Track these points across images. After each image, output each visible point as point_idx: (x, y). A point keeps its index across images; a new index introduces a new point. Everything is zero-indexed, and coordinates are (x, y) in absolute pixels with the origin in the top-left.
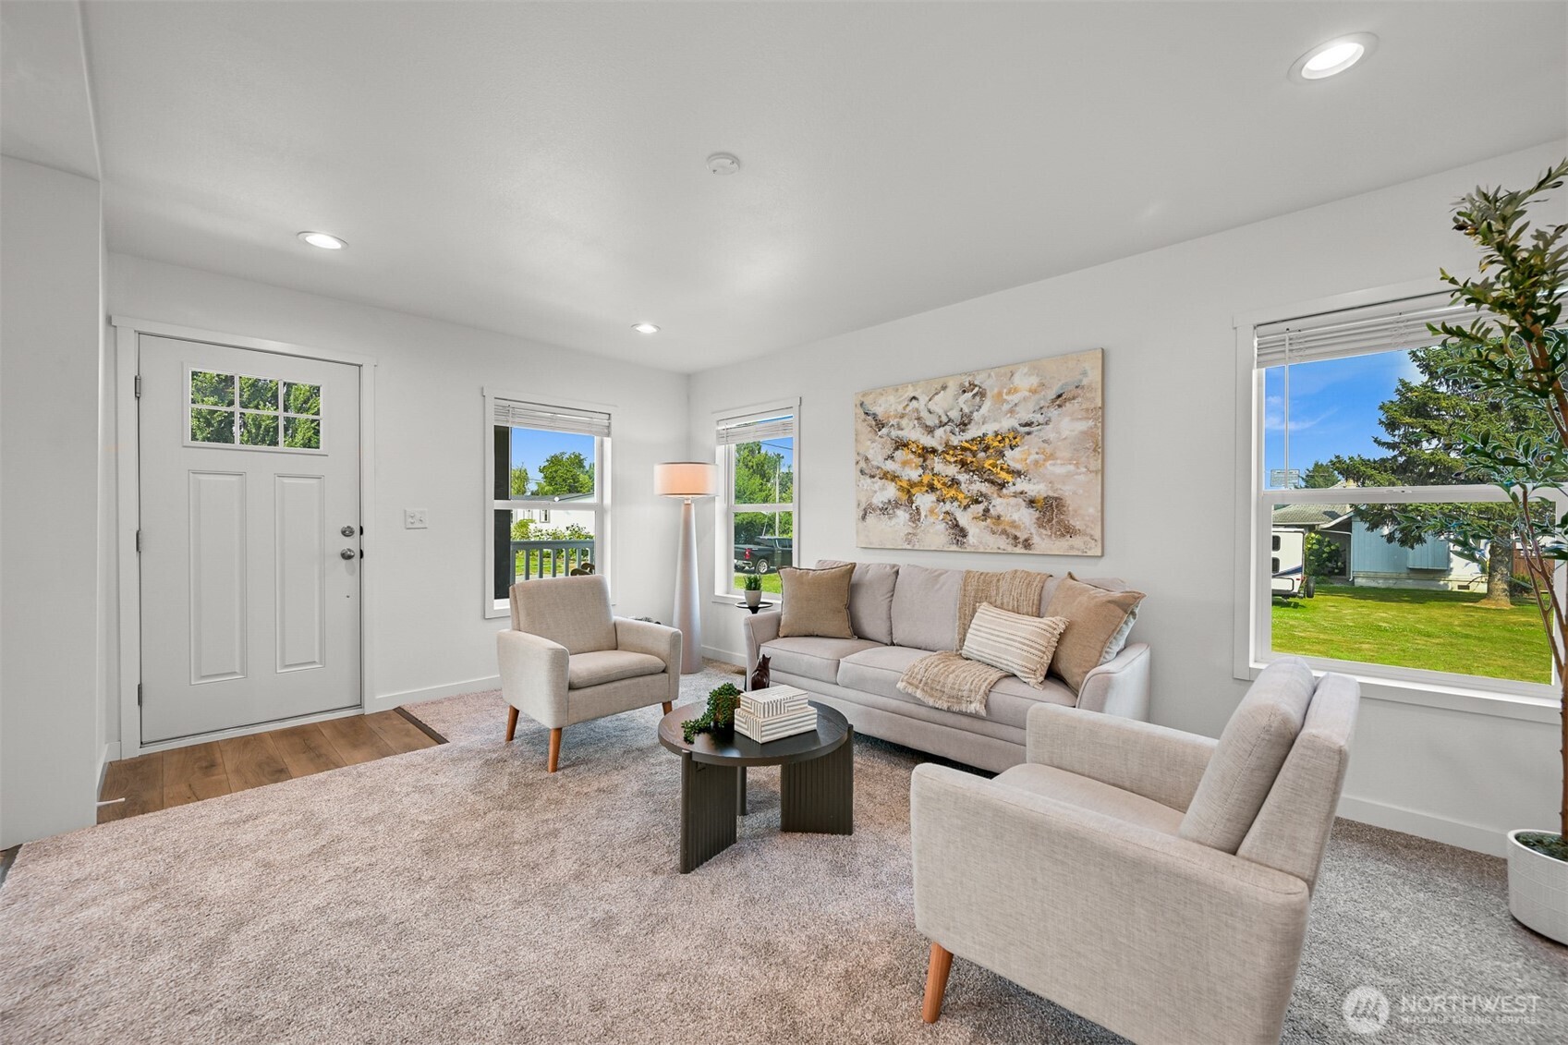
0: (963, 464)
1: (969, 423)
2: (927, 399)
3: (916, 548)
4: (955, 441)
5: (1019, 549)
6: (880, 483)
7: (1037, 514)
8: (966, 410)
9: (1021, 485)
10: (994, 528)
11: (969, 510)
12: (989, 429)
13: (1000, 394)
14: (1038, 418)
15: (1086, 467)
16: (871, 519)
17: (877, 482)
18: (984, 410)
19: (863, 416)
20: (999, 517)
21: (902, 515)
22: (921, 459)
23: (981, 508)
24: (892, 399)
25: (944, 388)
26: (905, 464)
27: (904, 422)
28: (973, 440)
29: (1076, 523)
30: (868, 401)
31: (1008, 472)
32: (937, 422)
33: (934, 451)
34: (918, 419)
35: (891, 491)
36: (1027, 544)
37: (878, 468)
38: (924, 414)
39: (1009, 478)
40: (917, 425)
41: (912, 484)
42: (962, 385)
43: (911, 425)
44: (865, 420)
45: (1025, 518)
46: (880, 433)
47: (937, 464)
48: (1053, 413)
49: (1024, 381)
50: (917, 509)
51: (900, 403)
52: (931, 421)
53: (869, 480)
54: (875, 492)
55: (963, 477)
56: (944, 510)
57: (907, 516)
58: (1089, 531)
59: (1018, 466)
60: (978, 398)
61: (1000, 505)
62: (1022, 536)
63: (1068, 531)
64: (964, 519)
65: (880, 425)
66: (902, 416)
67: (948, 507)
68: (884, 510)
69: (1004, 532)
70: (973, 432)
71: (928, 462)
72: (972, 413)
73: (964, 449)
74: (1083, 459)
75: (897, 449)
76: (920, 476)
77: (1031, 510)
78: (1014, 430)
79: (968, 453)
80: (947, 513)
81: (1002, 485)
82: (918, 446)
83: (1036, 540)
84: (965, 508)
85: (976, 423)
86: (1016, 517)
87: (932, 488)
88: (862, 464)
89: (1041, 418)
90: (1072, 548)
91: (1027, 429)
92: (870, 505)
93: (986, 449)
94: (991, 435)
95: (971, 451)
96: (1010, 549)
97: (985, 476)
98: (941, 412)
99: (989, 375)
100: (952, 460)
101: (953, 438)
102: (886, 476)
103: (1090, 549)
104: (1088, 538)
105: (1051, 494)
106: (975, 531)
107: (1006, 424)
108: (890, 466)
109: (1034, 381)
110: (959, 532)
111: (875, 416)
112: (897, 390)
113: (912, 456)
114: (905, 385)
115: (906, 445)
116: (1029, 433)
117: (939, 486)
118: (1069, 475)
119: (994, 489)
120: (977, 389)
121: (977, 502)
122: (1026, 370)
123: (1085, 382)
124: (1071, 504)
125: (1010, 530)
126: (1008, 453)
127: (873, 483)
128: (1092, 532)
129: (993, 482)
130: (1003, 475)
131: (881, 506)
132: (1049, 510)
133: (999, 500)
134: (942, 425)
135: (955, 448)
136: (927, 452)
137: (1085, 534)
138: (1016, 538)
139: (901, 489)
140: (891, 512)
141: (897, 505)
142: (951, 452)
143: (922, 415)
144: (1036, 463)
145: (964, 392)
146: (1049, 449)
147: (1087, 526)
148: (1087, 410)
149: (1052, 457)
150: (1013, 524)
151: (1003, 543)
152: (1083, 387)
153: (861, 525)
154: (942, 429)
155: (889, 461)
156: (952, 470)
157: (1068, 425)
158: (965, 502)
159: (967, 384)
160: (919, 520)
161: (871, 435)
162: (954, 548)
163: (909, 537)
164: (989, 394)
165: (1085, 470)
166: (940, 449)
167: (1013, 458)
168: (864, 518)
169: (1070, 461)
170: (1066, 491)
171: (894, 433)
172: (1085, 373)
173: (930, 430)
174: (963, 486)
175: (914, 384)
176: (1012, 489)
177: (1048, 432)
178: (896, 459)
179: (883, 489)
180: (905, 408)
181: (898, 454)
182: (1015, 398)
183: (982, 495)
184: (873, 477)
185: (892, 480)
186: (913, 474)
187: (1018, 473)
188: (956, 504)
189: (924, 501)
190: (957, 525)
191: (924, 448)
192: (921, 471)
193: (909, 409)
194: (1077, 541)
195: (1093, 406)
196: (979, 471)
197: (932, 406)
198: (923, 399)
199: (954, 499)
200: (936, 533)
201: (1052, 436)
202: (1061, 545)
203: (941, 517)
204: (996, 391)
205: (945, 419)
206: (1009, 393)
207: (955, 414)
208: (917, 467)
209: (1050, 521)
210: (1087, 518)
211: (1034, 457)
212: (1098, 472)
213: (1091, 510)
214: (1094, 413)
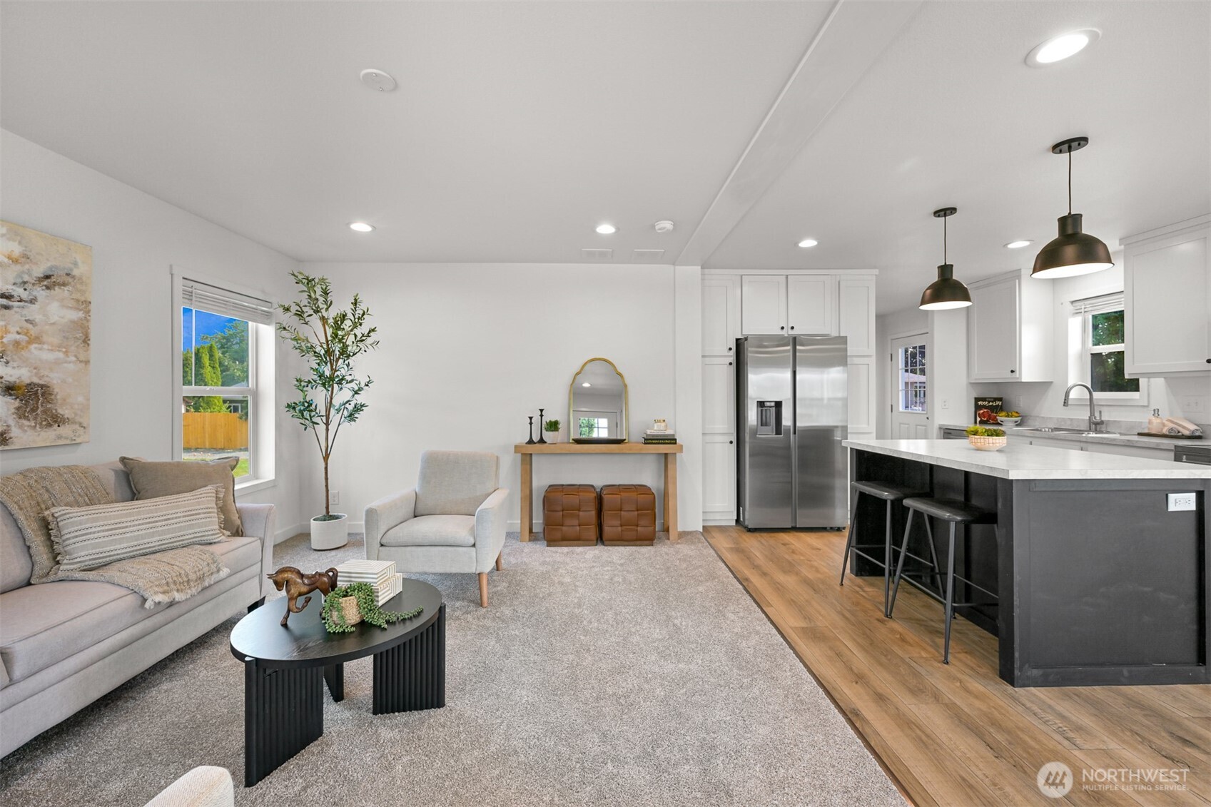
7: (18, 403)
14: (20, 293)
15: (76, 356)
29: (64, 412)
36: (3, 439)
48: (40, 293)
58: (78, 419)
63: (55, 420)
74: (73, 348)
77: (10, 398)
83: (14, 433)
89: (23, 294)
90: (61, 437)
91: (4, 301)
103: (79, 436)
104: (77, 427)
105: (36, 380)
109: (14, 248)
116: (6, 307)
118: (56, 363)
123: (76, 272)
124: (59, 392)
128: (81, 420)
132: (33, 398)
137: (74, 423)
144: (16, 343)
146: (32, 332)
147: (76, 414)
148: (78, 301)
149: (37, 340)
152: (73, 277)
157: (55, 311)
165: (74, 359)
169: (57, 348)
170: (52, 379)
172: (76, 264)
177: (33, 312)
194: (67, 430)
195: (83, 299)
201: (37, 317)
202: (48, 436)
209: (33, 410)
210: (76, 406)
211: (12, 335)
212: (87, 362)
213: (80, 399)
214: (85, 305)
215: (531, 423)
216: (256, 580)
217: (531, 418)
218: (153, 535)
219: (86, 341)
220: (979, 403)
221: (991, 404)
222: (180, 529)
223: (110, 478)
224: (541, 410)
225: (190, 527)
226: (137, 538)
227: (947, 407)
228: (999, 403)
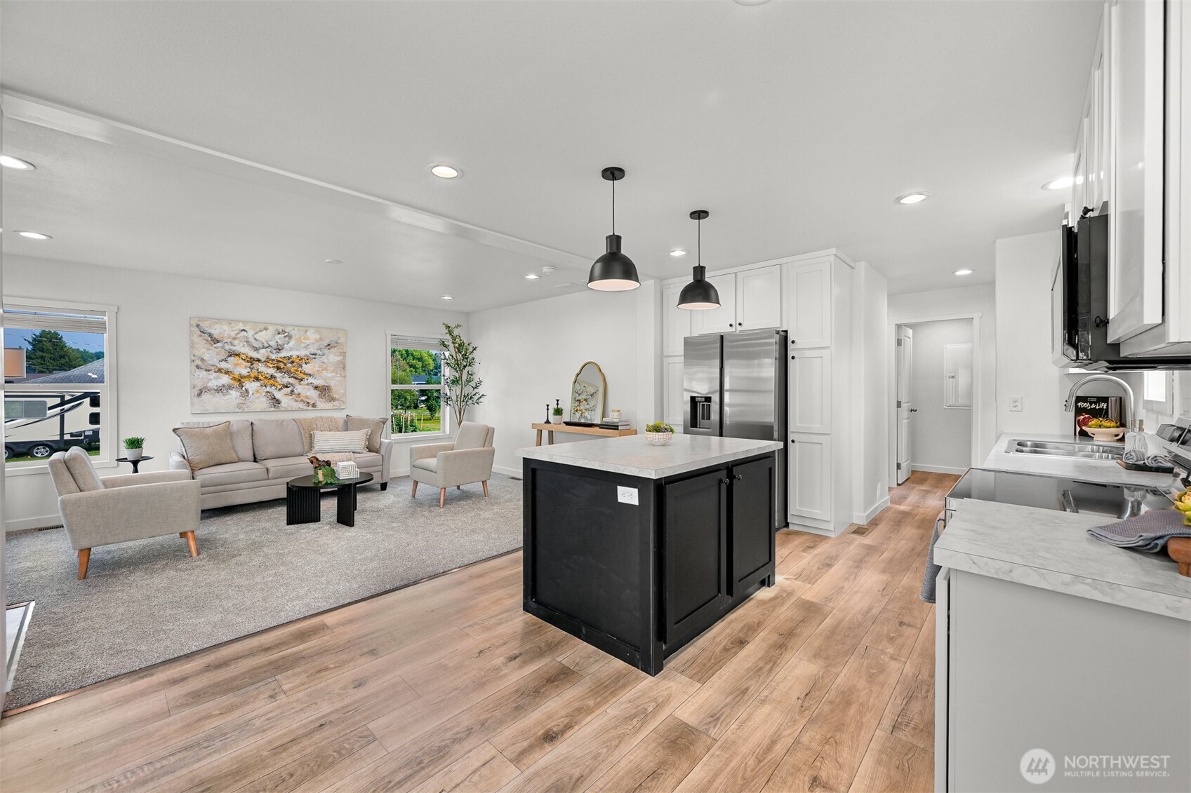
0: (278, 368)
1: (282, 349)
2: (254, 333)
3: (246, 410)
4: (273, 357)
5: (310, 408)
6: (215, 374)
7: (319, 393)
8: (280, 342)
9: (311, 380)
10: (297, 399)
11: (282, 391)
12: (294, 354)
13: (300, 338)
14: (319, 352)
16: (205, 396)
17: (212, 374)
18: (291, 344)
19: (199, 333)
20: (299, 394)
21: (234, 394)
22: (250, 364)
23: (289, 390)
24: (225, 327)
25: (266, 329)
26: (236, 365)
27: (236, 342)
28: (284, 357)
29: (336, 396)
30: (202, 324)
31: (304, 374)
32: (261, 346)
33: (259, 360)
34: (247, 342)
35: (225, 380)
36: (314, 405)
37: (213, 366)
38: (252, 340)
39: (304, 376)
40: (246, 345)
41: (243, 377)
42: (277, 330)
43: (242, 344)
44: (201, 336)
45: (313, 394)
46: (215, 345)
47: (261, 367)
48: (326, 351)
49: (312, 336)
50: (246, 390)
51: (232, 331)
52: (256, 344)
53: (205, 373)
54: (211, 380)
55: (278, 375)
56: (266, 390)
57: (238, 394)
58: (341, 398)
59: (310, 372)
60: (287, 338)
61: (299, 388)
62: (311, 402)
63: (333, 399)
64: (278, 395)
65: (216, 341)
66: (234, 339)
67: (268, 389)
68: (219, 390)
69: (302, 401)
70: (284, 354)
71: (254, 366)
72: (284, 344)
73: (278, 361)
74: (338, 371)
75: (231, 356)
76: (249, 372)
77: (316, 391)
78: (307, 356)
79: (281, 363)
80: (268, 392)
81: (301, 380)
82: (247, 357)
83: (318, 403)
84: (279, 390)
85: (286, 350)
86: (308, 394)
87: (257, 379)
88: (199, 362)
89: (321, 353)
90: (334, 406)
91: (314, 356)
92: (206, 387)
93: (293, 362)
94: (295, 356)
95: (283, 363)
96: (305, 408)
97: (292, 375)
98: (263, 341)
99: (294, 329)
100: (271, 366)
101: (271, 355)
102: (220, 370)
103: (340, 405)
104: (341, 402)
105: (325, 384)
106: (286, 401)
107: (303, 353)
108: (223, 365)
109: (317, 336)
110: (276, 402)
111: (210, 335)
112: (230, 323)
113: (243, 362)
114: (238, 321)
115: (238, 355)
116: (314, 358)
117: (262, 378)
118: (333, 377)
119: (297, 381)
120: (286, 334)
121: (287, 387)
122: (313, 331)
123: (339, 342)
124: (334, 388)
125: (304, 399)
126: (304, 365)
127: (209, 374)
129: (296, 378)
130: (301, 375)
131: (216, 388)
132: (324, 391)
133: (299, 386)
134: (264, 347)
135: (274, 360)
136: (252, 361)
137: (339, 400)
138: (308, 403)
139: (234, 379)
140: (225, 391)
141: (230, 387)
142: (271, 362)
143: (250, 340)
144: (318, 371)
145: (279, 334)
146: (324, 366)
148: (341, 353)
149: (326, 369)
150: (307, 397)
151: (301, 405)
152: (339, 344)
153: (196, 400)
154: (264, 350)
155: (223, 363)
156: (272, 371)
157: (332, 357)
158: (280, 387)
159: (281, 330)
160: (248, 396)
161: (208, 346)
162: (273, 409)
163: (239, 406)
164: (293, 337)
165: (340, 375)
166: (263, 360)
167: (307, 368)
168: (200, 394)
169: (333, 372)
170: (332, 383)
171: (227, 347)
172: (339, 338)
173: (256, 349)
174: (278, 379)
175: (243, 322)
176: (306, 382)
177: (324, 359)
178: (229, 362)
179: (217, 378)
180: (236, 335)
181: (231, 359)
182: (308, 342)
183: (289, 384)
184: (209, 371)
185: (226, 373)
186: (245, 372)
187: (310, 375)
188: (273, 388)
189: (251, 386)
190: (275, 398)
191: (251, 358)
192: (249, 370)
193: (239, 336)
194: (336, 403)
195: (343, 352)
196: (288, 372)
197: (256, 336)
198: (250, 333)
199: (272, 385)
200: (261, 402)
201: (325, 361)
202: (329, 405)
203: (264, 394)
204: (297, 337)
205: (266, 345)
206: (304, 339)
207: (273, 343)
208: (246, 367)
209: (325, 395)
210: (340, 394)
211: (317, 368)
212: (345, 376)
213: (342, 391)
214: (344, 354)
215: (548, 409)
216: (380, 473)
217: (548, 406)
218: (337, 445)
219: (344, 368)
220: (1079, 404)
221: (1093, 406)
222: (347, 445)
223: (341, 423)
224: (558, 401)
225: (350, 445)
226: (332, 445)
227: (1019, 408)
228: (1103, 405)
